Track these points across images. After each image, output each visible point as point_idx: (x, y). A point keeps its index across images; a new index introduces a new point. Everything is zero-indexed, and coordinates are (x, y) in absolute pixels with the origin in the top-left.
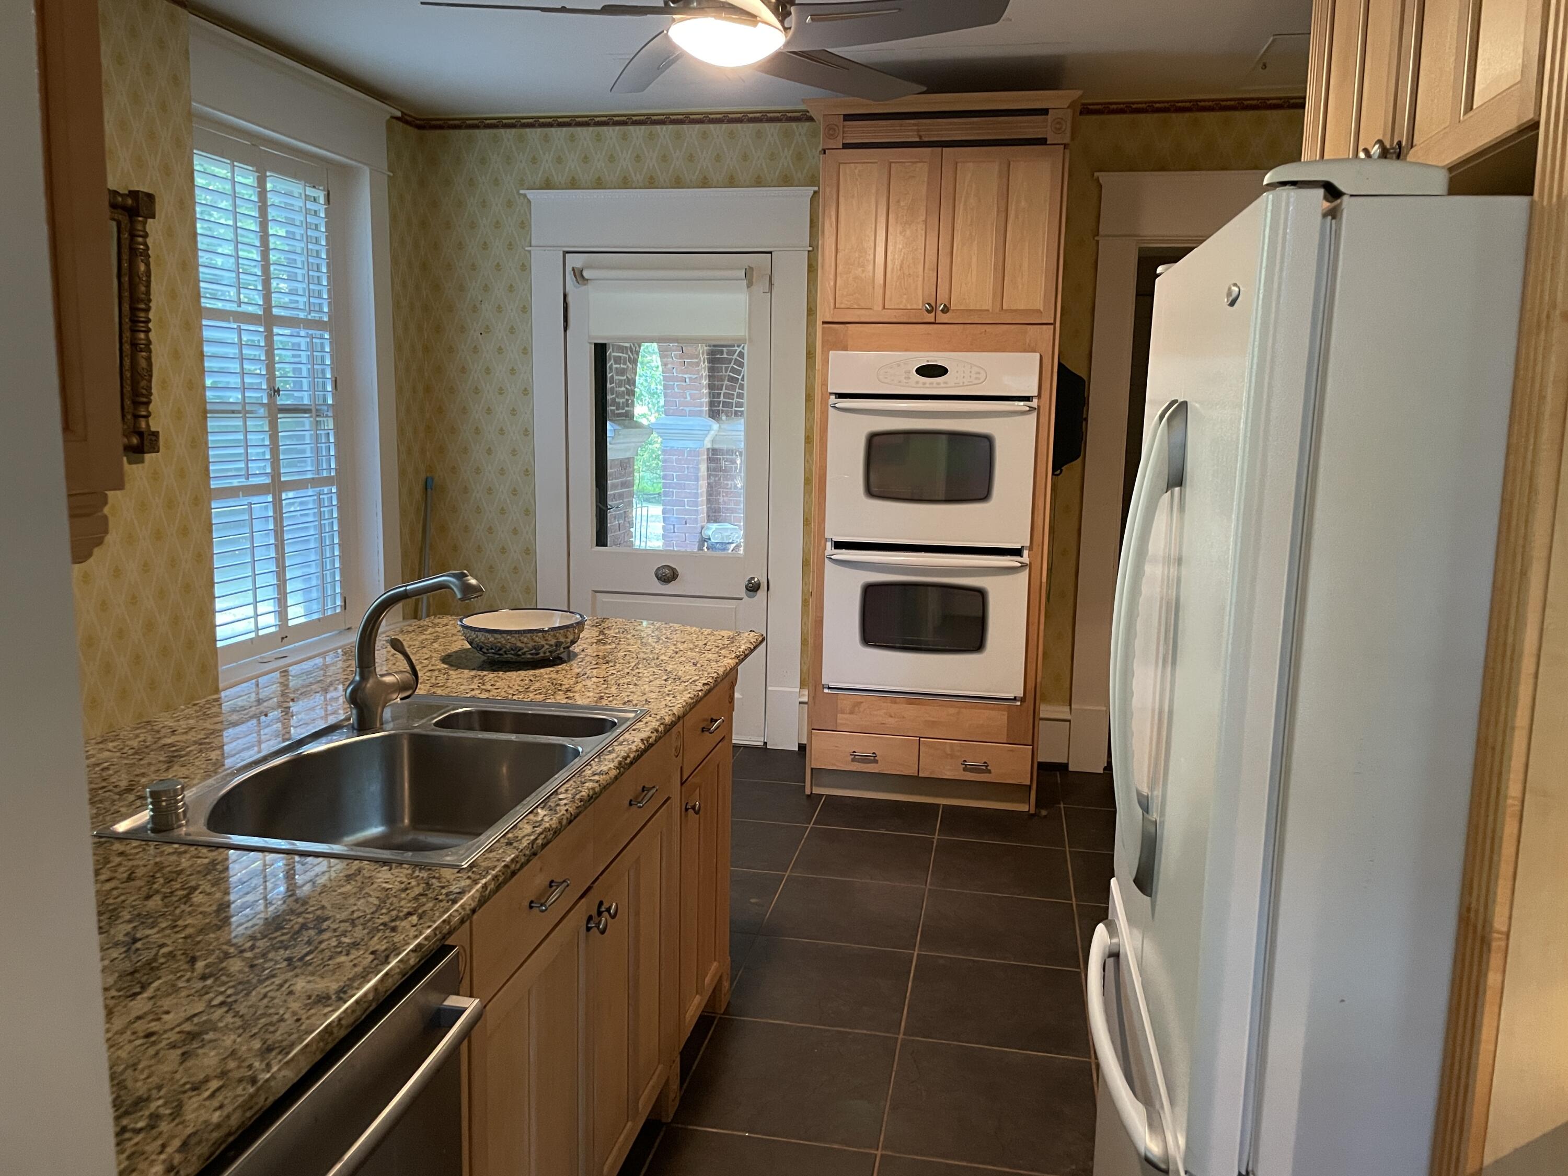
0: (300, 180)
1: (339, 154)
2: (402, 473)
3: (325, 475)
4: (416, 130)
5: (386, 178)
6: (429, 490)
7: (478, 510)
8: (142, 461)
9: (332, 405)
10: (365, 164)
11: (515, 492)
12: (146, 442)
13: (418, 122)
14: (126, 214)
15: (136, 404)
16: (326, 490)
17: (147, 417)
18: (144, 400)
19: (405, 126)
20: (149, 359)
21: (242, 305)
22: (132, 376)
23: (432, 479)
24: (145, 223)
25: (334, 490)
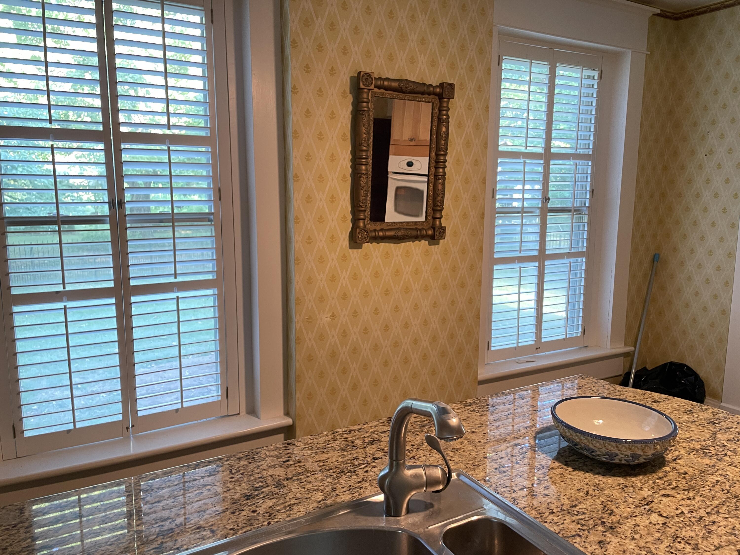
0: (580, 66)
1: (611, 45)
2: (635, 250)
3: (580, 250)
4: (674, 21)
5: (644, 56)
6: (655, 263)
7: (689, 279)
8: (438, 244)
9: (588, 207)
10: (629, 49)
11: (718, 268)
12: (437, 233)
13: (675, 16)
14: (437, 98)
15: (434, 211)
16: (579, 259)
17: (440, 218)
18: (439, 208)
19: (666, 20)
20: (444, 184)
21: (528, 148)
22: (433, 194)
23: (659, 255)
24: (448, 102)
25: (584, 260)
